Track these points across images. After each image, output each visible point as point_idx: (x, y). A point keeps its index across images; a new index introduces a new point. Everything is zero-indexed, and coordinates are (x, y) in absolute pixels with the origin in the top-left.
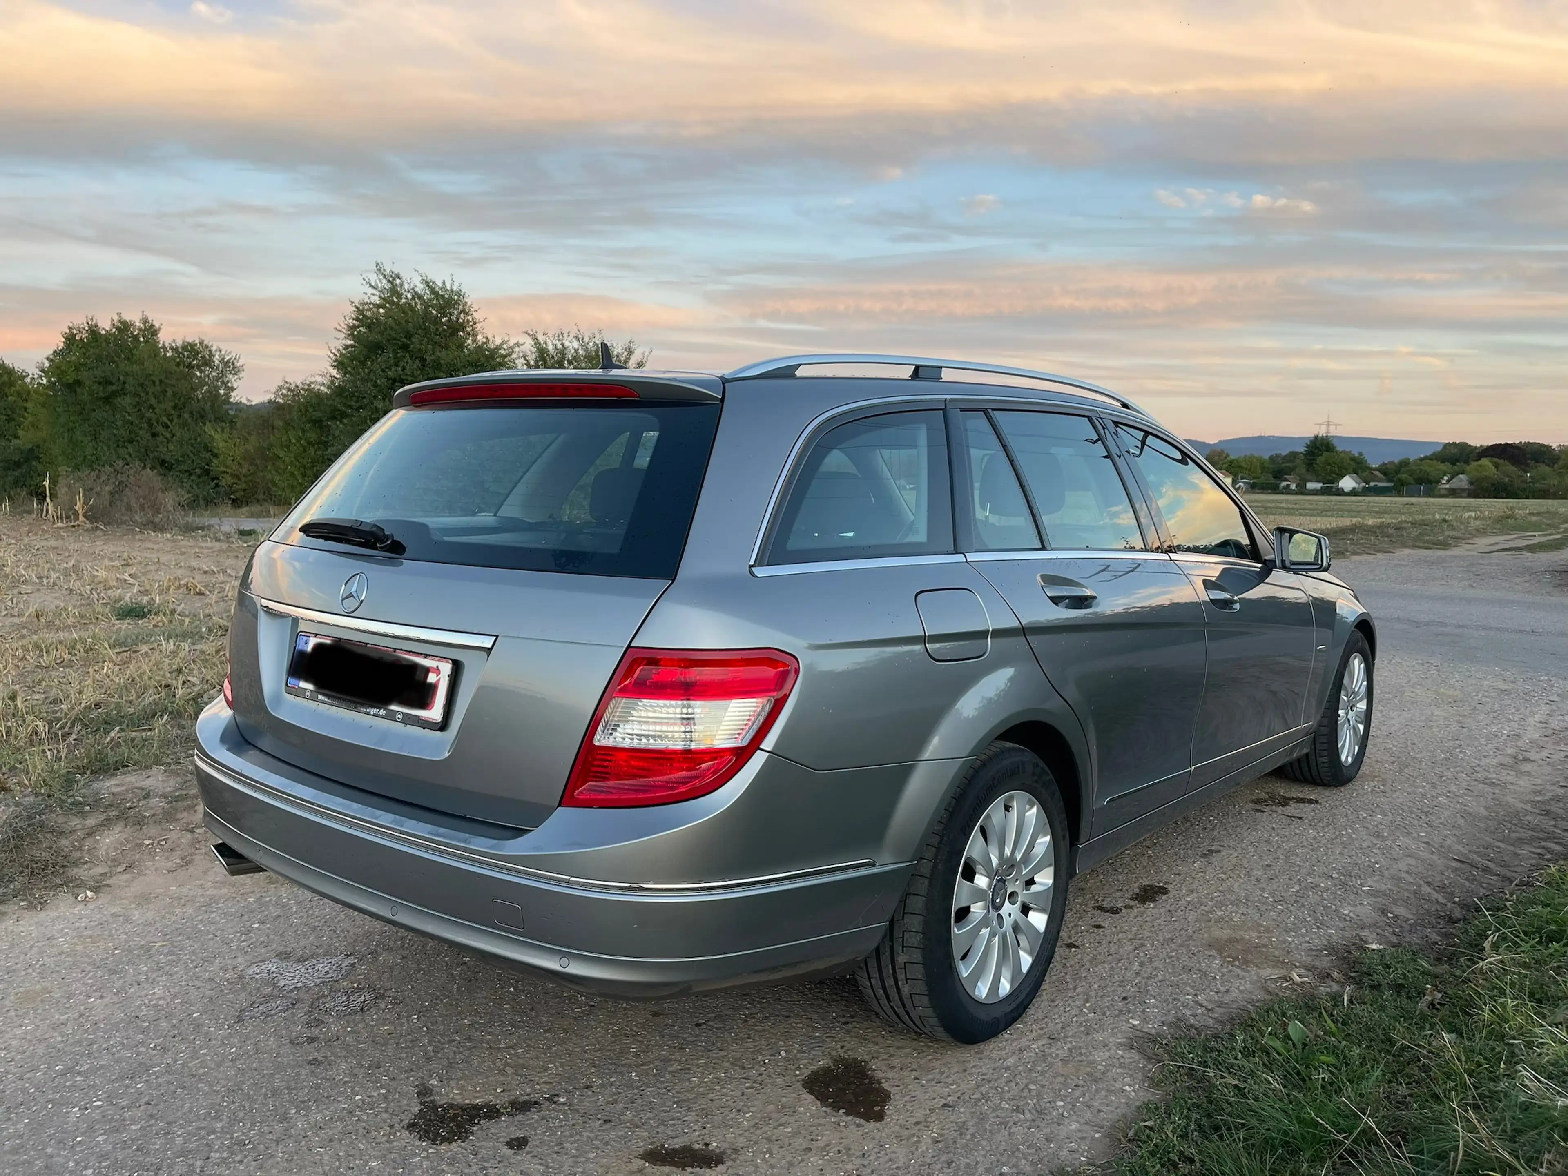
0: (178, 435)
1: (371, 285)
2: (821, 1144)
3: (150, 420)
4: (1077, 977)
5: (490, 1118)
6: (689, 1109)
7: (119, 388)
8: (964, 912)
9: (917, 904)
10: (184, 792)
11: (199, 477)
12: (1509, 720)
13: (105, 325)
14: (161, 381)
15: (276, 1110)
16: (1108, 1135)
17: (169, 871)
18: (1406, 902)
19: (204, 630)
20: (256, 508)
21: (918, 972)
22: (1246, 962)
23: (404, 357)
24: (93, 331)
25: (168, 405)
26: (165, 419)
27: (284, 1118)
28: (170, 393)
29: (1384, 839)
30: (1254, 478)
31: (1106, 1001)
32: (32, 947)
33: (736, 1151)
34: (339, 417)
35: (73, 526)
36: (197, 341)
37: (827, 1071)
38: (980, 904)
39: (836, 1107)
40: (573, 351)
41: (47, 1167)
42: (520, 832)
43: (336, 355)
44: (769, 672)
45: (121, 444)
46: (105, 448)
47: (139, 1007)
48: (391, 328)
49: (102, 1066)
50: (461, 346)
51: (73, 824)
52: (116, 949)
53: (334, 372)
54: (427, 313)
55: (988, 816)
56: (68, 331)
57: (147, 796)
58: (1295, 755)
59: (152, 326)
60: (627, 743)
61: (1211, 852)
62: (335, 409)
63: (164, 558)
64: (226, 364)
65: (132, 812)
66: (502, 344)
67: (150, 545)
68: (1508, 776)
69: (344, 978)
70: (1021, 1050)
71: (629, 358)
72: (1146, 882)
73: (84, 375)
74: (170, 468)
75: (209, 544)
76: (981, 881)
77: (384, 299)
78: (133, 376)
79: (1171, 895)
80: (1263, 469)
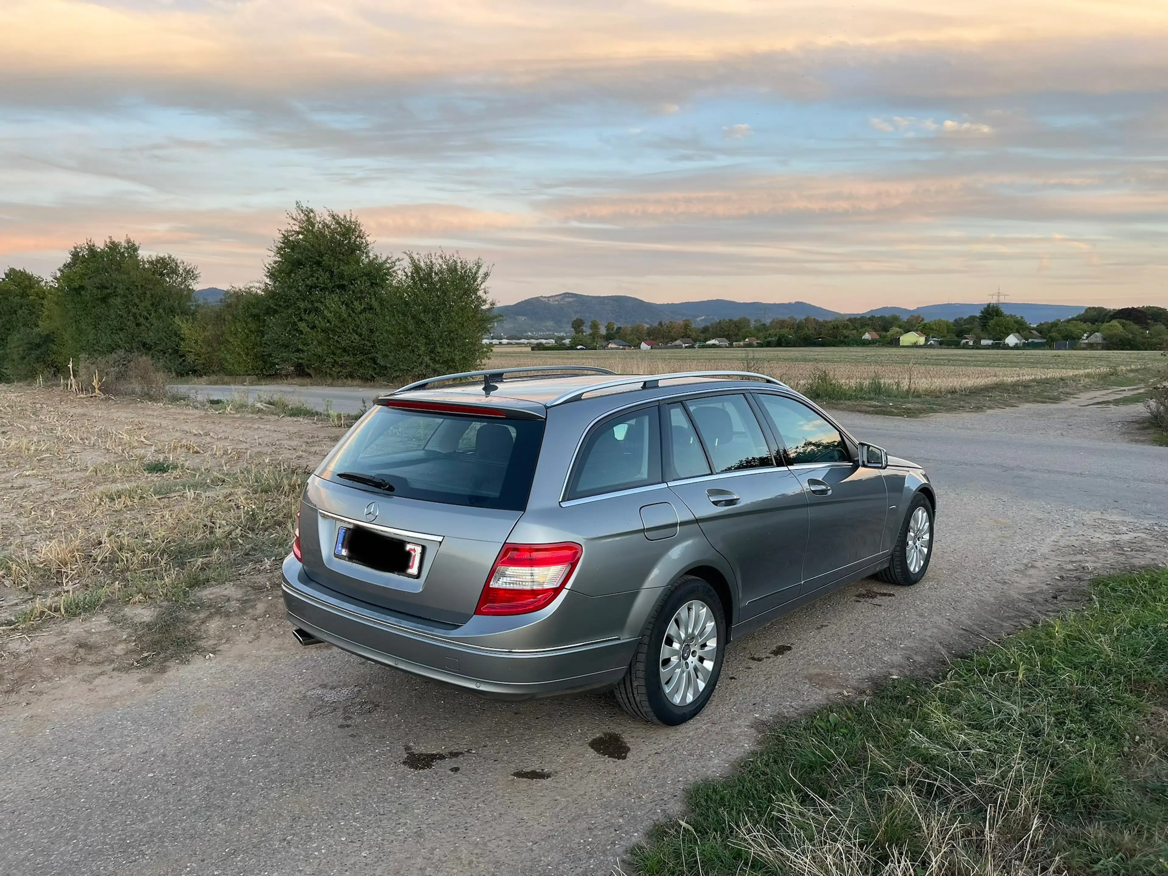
0: (156, 324)
1: (293, 218)
2: (596, 769)
3: (135, 314)
4: (732, 694)
5: (441, 759)
6: (534, 755)
7: (112, 291)
8: (667, 662)
9: (642, 657)
10: (248, 598)
11: (171, 354)
12: (1034, 540)
13: (100, 245)
14: (142, 286)
15: (340, 756)
16: (732, 765)
17: (250, 642)
18: (923, 654)
19: (208, 481)
20: (213, 378)
21: (643, 690)
22: (822, 686)
23: (318, 270)
24: (91, 249)
25: (148, 303)
26: (145, 313)
27: (345, 760)
28: (148, 295)
29: (925, 617)
30: (942, 337)
31: (744, 706)
32: (191, 684)
33: (556, 772)
34: (272, 313)
35: (92, 397)
36: (167, 256)
37: (601, 738)
38: (676, 657)
39: (604, 754)
40: (438, 266)
41: (240, 782)
42: (457, 627)
43: (268, 268)
44: (568, 553)
45: (114, 331)
46: (103, 335)
47: (258, 711)
48: (309, 250)
49: (250, 740)
50: (357, 262)
51: (193, 617)
52: (236, 683)
53: (268, 281)
54: (332, 237)
55: (679, 613)
56: (73, 250)
57: (228, 600)
58: (878, 569)
59: (134, 245)
60: (504, 586)
61: (822, 626)
62: (269, 307)
63: (164, 423)
64: (188, 272)
65: (223, 610)
66: (386, 260)
67: (150, 412)
68: (1016, 577)
69: (357, 697)
70: (697, 729)
71: (478, 271)
72: (781, 644)
73: (86, 282)
74: (150, 349)
75: (191, 412)
76: (676, 646)
77: (302, 228)
78: (122, 282)
79: (793, 651)
80: (949, 330)
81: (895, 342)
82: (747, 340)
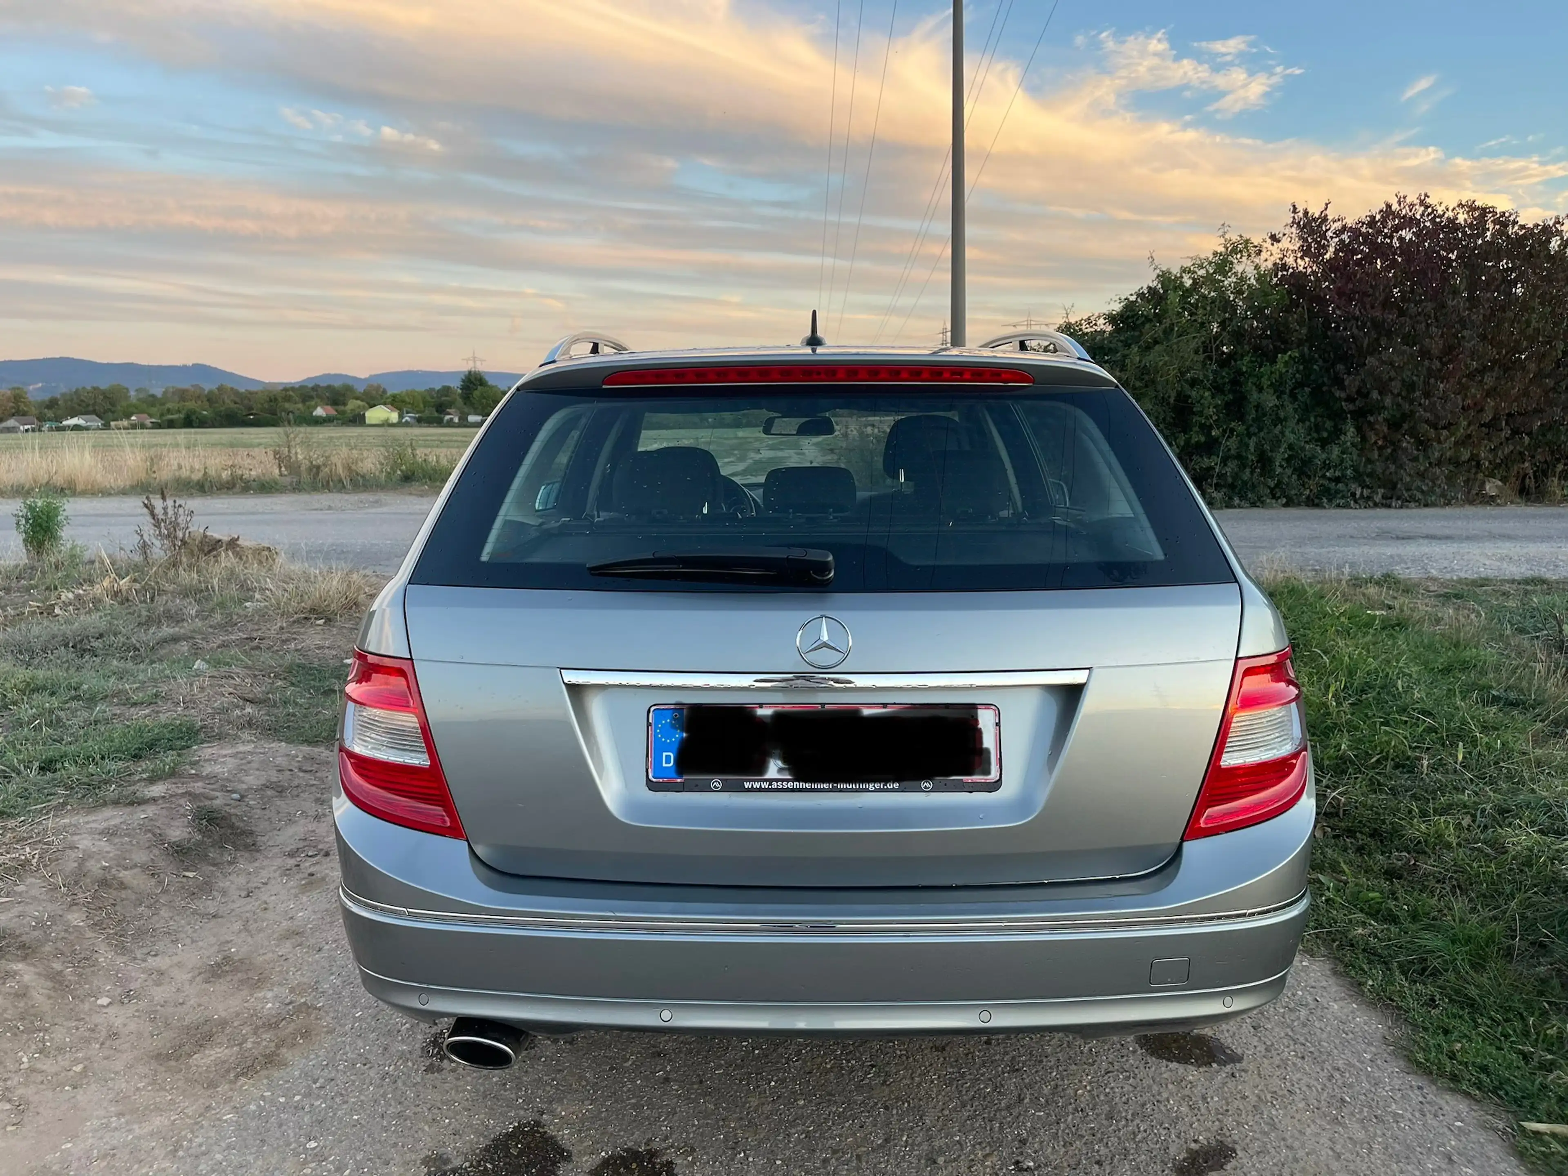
30: (418, 412)
80: (426, 403)
81: (358, 420)
82: (133, 418)
